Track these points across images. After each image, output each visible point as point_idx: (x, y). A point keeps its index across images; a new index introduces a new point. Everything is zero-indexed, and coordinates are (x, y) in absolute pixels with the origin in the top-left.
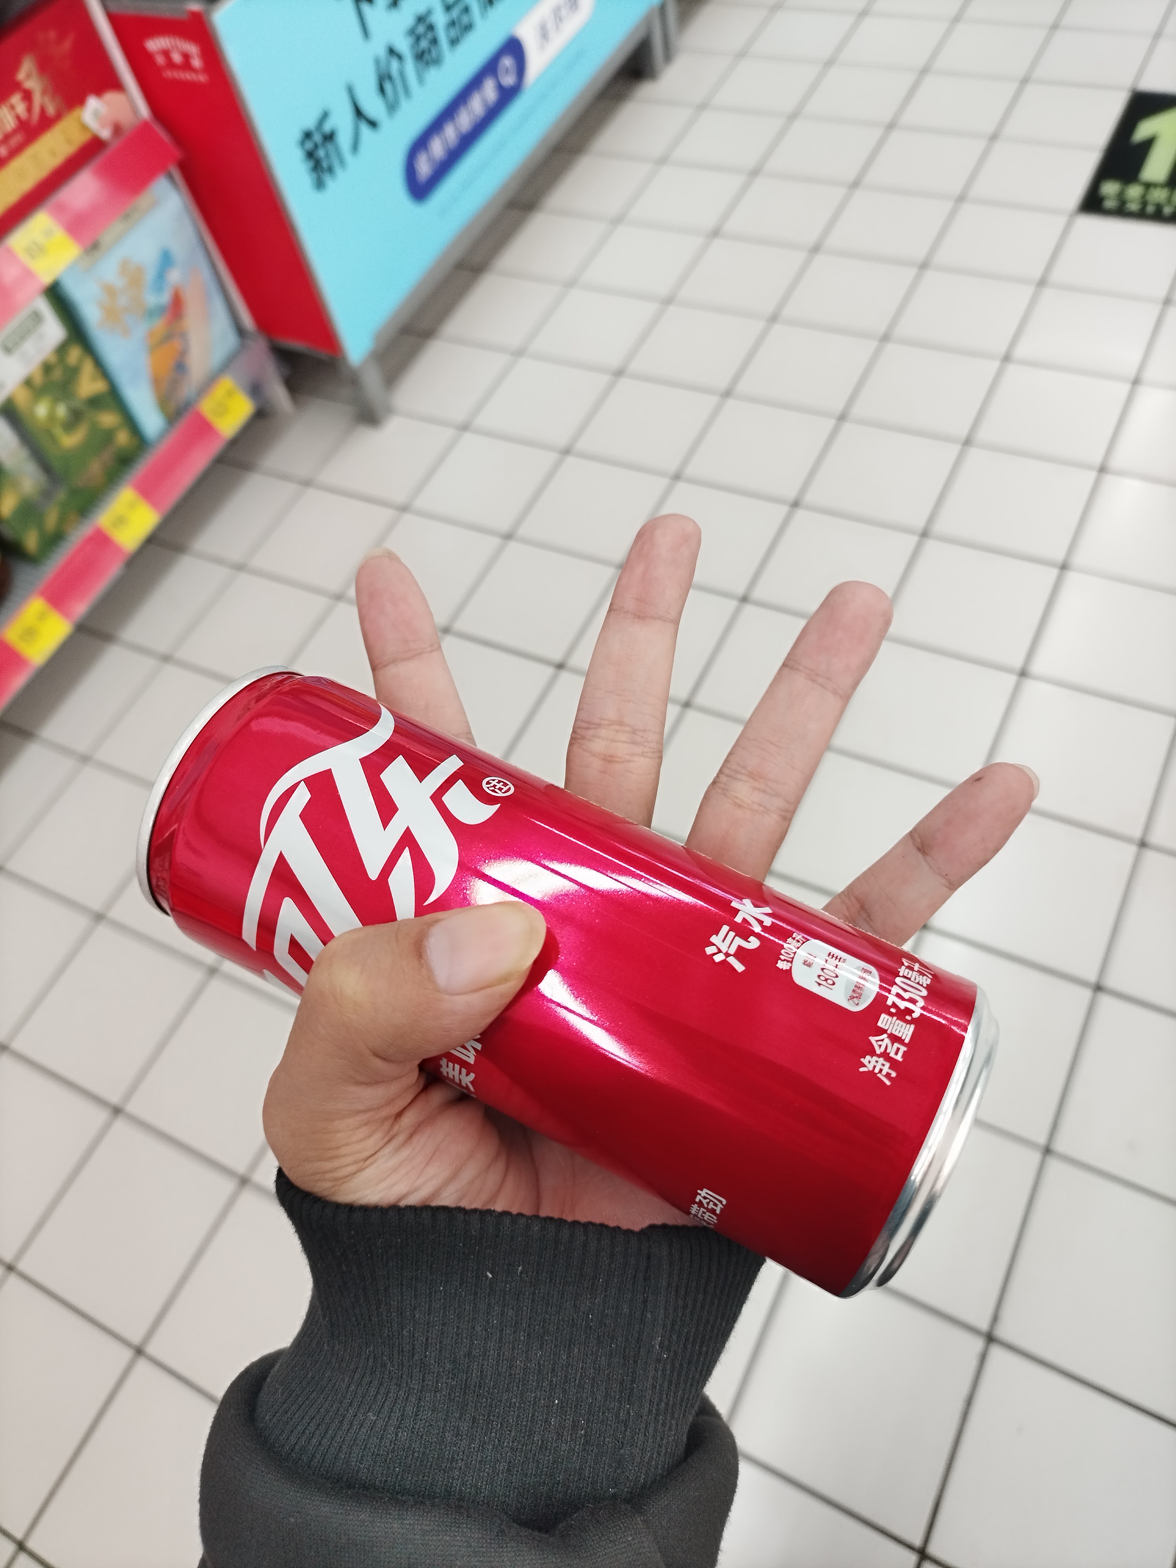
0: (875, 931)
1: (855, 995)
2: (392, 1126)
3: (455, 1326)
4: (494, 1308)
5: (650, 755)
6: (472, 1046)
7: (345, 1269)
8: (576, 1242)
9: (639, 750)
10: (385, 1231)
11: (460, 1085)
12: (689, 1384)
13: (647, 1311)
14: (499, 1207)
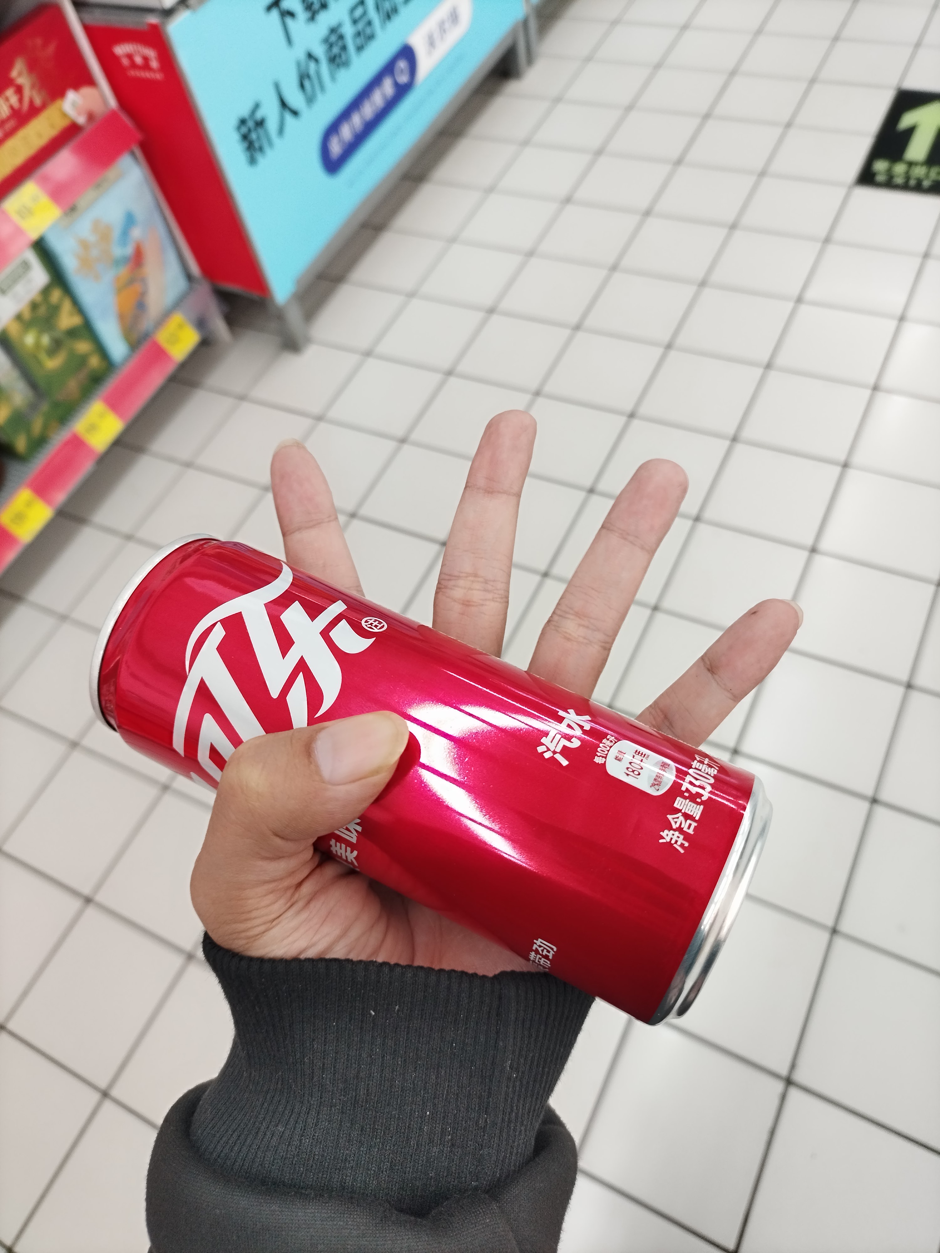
0: (676, 736)
1: (656, 783)
2: (293, 895)
3: (346, 1054)
4: (377, 1039)
5: (499, 600)
6: (354, 829)
7: (257, 1009)
8: (441, 985)
9: (490, 596)
10: (289, 978)
11: (346, 861)
12: (535, 1097)
13: (499, 1040)
14: (380, 960)
